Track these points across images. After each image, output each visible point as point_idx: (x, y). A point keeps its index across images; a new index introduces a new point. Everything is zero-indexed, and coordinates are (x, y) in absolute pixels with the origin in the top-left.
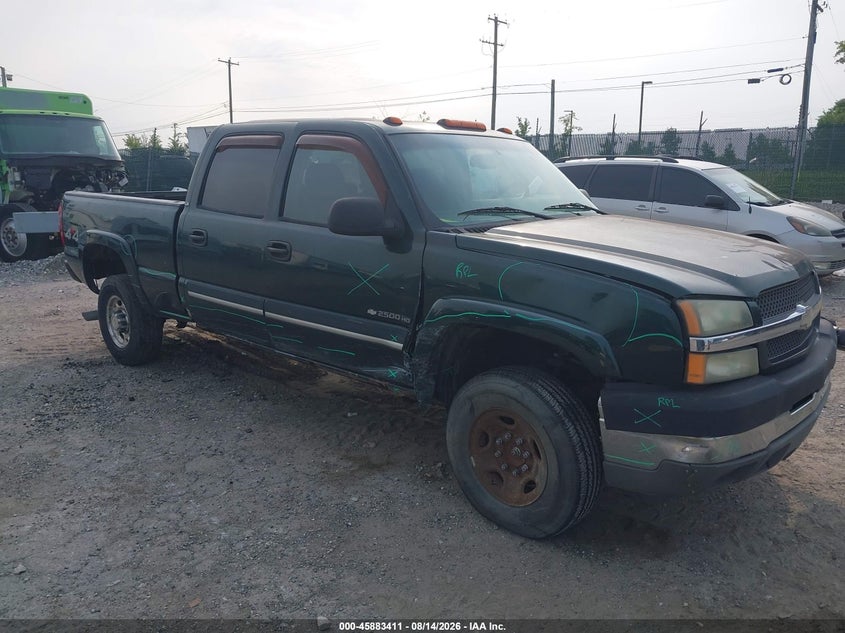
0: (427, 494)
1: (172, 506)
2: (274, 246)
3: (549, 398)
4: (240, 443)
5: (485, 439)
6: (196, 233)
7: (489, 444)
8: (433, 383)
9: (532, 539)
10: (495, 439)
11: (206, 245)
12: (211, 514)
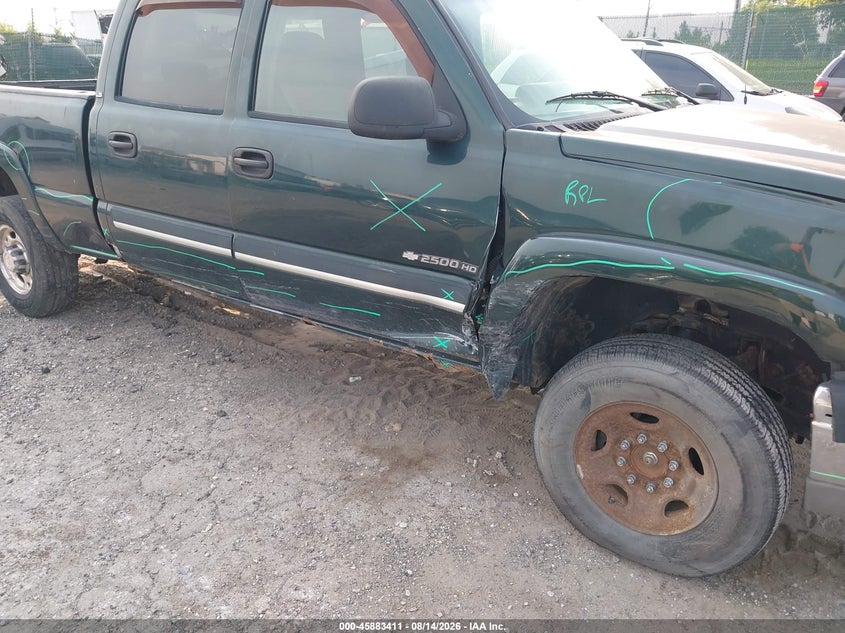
0: (499, 506)
1: (134, 561)
2: (245, 155)
3: (730, 391)
4: (214, 435)
5: (599, 440)
6: (117, 138)
7: (607, 448)
8: (514, 360)
9: (673, 575)
10: (618, 441)
11: (135, 156)
12: (196, 570)
